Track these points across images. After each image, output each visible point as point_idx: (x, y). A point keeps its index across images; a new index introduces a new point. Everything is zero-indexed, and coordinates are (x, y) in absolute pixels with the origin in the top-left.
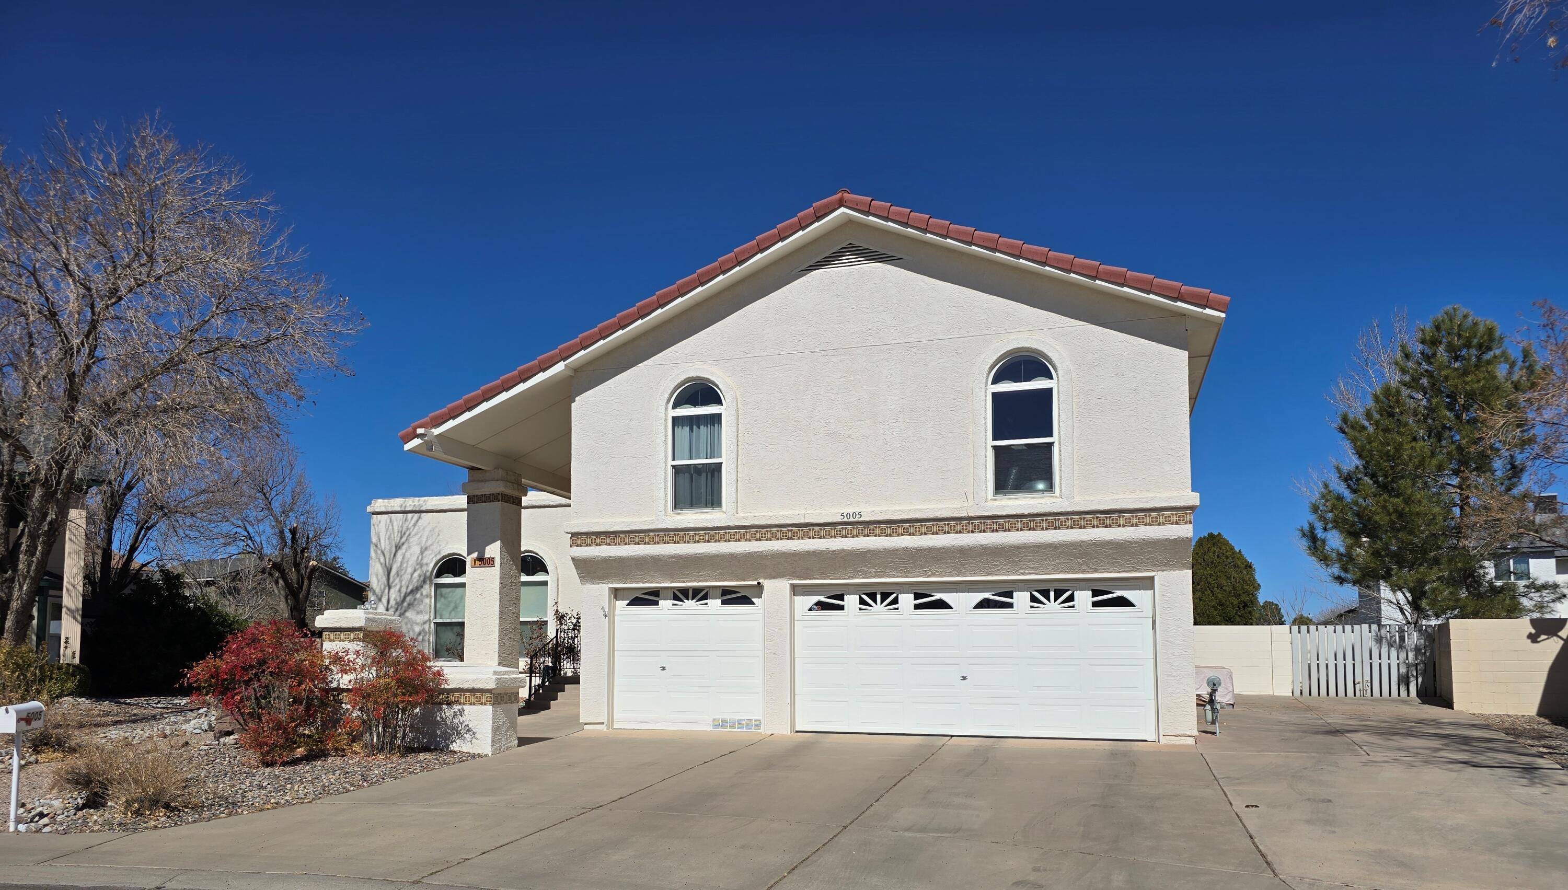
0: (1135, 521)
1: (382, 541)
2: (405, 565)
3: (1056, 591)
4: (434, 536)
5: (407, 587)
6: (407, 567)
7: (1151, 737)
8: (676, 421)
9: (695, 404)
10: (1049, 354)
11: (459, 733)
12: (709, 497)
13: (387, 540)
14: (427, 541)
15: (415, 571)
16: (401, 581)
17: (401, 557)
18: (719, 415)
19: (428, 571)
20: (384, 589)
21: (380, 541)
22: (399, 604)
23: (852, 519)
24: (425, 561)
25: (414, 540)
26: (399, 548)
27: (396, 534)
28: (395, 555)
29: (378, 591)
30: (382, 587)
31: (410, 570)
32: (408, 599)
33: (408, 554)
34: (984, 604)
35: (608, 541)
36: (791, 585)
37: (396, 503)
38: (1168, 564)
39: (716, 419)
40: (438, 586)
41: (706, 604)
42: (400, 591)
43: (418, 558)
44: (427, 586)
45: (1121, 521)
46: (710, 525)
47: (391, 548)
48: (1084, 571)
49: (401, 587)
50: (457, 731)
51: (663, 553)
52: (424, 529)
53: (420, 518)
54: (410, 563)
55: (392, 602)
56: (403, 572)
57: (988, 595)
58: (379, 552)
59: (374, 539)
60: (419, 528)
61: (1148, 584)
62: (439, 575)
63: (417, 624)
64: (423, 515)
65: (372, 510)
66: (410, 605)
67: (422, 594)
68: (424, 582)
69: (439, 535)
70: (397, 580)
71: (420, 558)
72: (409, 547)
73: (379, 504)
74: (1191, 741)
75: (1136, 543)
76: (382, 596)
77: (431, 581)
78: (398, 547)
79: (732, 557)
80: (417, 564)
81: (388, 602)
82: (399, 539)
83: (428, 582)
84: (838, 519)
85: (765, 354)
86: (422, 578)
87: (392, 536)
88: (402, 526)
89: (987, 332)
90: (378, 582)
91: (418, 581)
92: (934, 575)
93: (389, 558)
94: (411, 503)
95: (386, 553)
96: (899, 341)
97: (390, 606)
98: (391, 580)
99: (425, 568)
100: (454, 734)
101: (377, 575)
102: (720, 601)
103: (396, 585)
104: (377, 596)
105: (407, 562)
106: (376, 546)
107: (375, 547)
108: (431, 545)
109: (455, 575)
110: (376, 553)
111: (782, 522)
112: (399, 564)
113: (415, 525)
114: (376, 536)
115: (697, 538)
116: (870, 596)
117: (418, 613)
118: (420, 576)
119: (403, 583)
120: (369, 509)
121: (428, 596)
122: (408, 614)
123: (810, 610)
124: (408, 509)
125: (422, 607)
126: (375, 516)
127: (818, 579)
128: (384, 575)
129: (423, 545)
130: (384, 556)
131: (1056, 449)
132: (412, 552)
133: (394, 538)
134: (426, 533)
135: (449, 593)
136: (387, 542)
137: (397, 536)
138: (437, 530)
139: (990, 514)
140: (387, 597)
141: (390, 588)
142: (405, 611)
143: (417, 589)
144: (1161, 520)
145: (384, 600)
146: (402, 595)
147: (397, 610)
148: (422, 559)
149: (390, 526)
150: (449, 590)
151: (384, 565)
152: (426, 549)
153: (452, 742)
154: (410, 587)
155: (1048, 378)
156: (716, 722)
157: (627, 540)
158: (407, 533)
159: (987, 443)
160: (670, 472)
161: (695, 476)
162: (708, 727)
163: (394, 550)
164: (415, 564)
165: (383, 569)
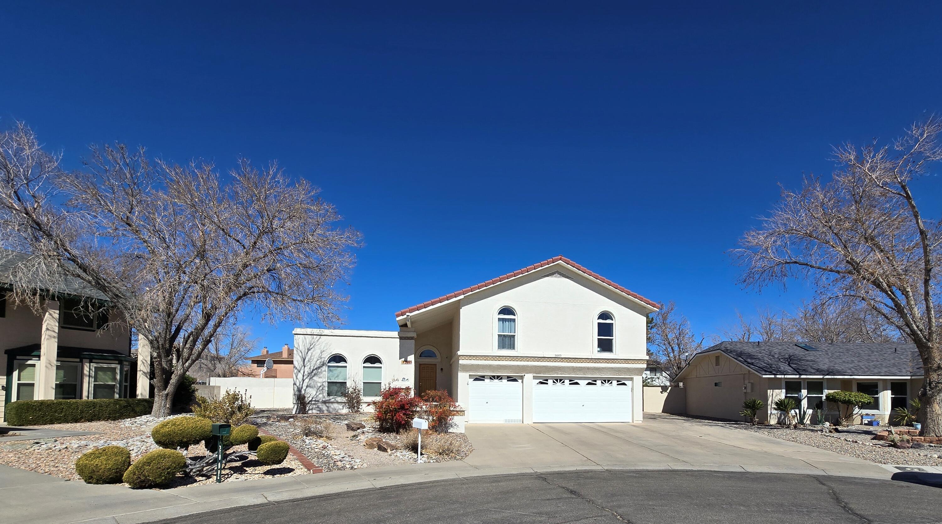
0: (633, 362)
1: (301, 346)
2: (312, 358)
3: (608, 380)
4: (328, 346)
7: (631, 420)
8: (499, 319)
9: (505, 314)
10: (613, 313)
12: (509, 346)
14: (324, 348)
15: (318, 360)
16: (310, 364)
17: (310, 355)
18: (515, 319)
19: (325, 360)
20: (302, 367)
21: (299, 346)
22: (309, 374)
23: (558, 357)
24: (323, 356)
25: (317, 347)
27: (308, 344)
28: (307, 353)
29: (298, 368)
30: (301, 366)
31: (315, 360)
32: (314, 372)
33: (314, 353)
34: (589, 384)
35: (474, 359)
36: (534, 376)
37: (309, 331)
38: (638, 374)
40: (329, 367)
41: (501, 381)
42: (310, 368)
43: (319, 354)
44: (324, 367)
46: (511, 355)
47: (305, 349)
48: (617, 375)
49: (311, 366)
51: (494, 364)
52: (322, 342)
53: (320, 338)
55: (306, 373)
56: (311, 360)
57: (590, 381)
58: (299, 351)
59: (296, 345)
60: (320, 342)
61: (632, 379)
62: (328, 363)
63: (319, 382)
64: (322, 337)
65: (296, 333)
66: (315, 374)
67: (321, 370)
68: (323, 365)
69: (330, 346)
70: (309, 363)
71: (321, 354)
72: (315, 350)
73: (299, 330)
74: (641, 423)
75: (632, 368)
76: (300, 370)
77: (326, 365)
78: (309, 350)
79: (517, 366)
80: (320, 357)
81: (304, 372)
82: (309, 346)
84: (554, 356)
85: (530, 301)
86: (322, 363)
87: (306, 344)
88: (311, 341)
89: (597, 304)
90: (299, 364)
91: (319, 364)
92: (577, 375)
93: (304, 353)
94: (316, 331)
95: (302, 352)
96: (572, 303)
97: (304, 374)
98: (305, 363)
99: (323, 360)
101: (297, 361)
102: (506, 380)
103: (308, 366)
104: (298, 370)
105: (314, 356)
106: (297, 349)
108: (326, 349)
109: (337, 362)
110: (297, 351)
111: (536, 356)
112: (309, 357)
113: (318, 341)
115: (506, 359)
116: (557, 380)
117: (319, 378)
118: (320, 362)
119: (312, 365)
120: (294, 332)
121: (325, 371)
122: (314, 378)
123: (537, 384)
124: (314, 334)
125: (321, 375)
126: (296, 336)
127: (542, 374)
129: (322, 349)
131: (614, 341)
132: (316, 352)
134: (323, 344)
135: (335, 370)
136: (303, 347)
138: (329, 344)
139: (597, 358)
140: (303, 370)
141: (305, 367)
142: (313, 377)
143: (319, 368)
144: (639, 362)
145: (302, 372)
146: (311, 370)
149: (304, 340)
150: (334, 368)
151: (301, 356)
152: (324, 351)
154: (315, 367)
155: (612, 320)
156: (506, 421)
157: (481, 359)
158: (314, 344)
159: (596, 337)
160: (497, 336)
161: (504, 338)
162: (503, 422)
163: (307, 351)
164: (318, 357)
165: (301, 358)
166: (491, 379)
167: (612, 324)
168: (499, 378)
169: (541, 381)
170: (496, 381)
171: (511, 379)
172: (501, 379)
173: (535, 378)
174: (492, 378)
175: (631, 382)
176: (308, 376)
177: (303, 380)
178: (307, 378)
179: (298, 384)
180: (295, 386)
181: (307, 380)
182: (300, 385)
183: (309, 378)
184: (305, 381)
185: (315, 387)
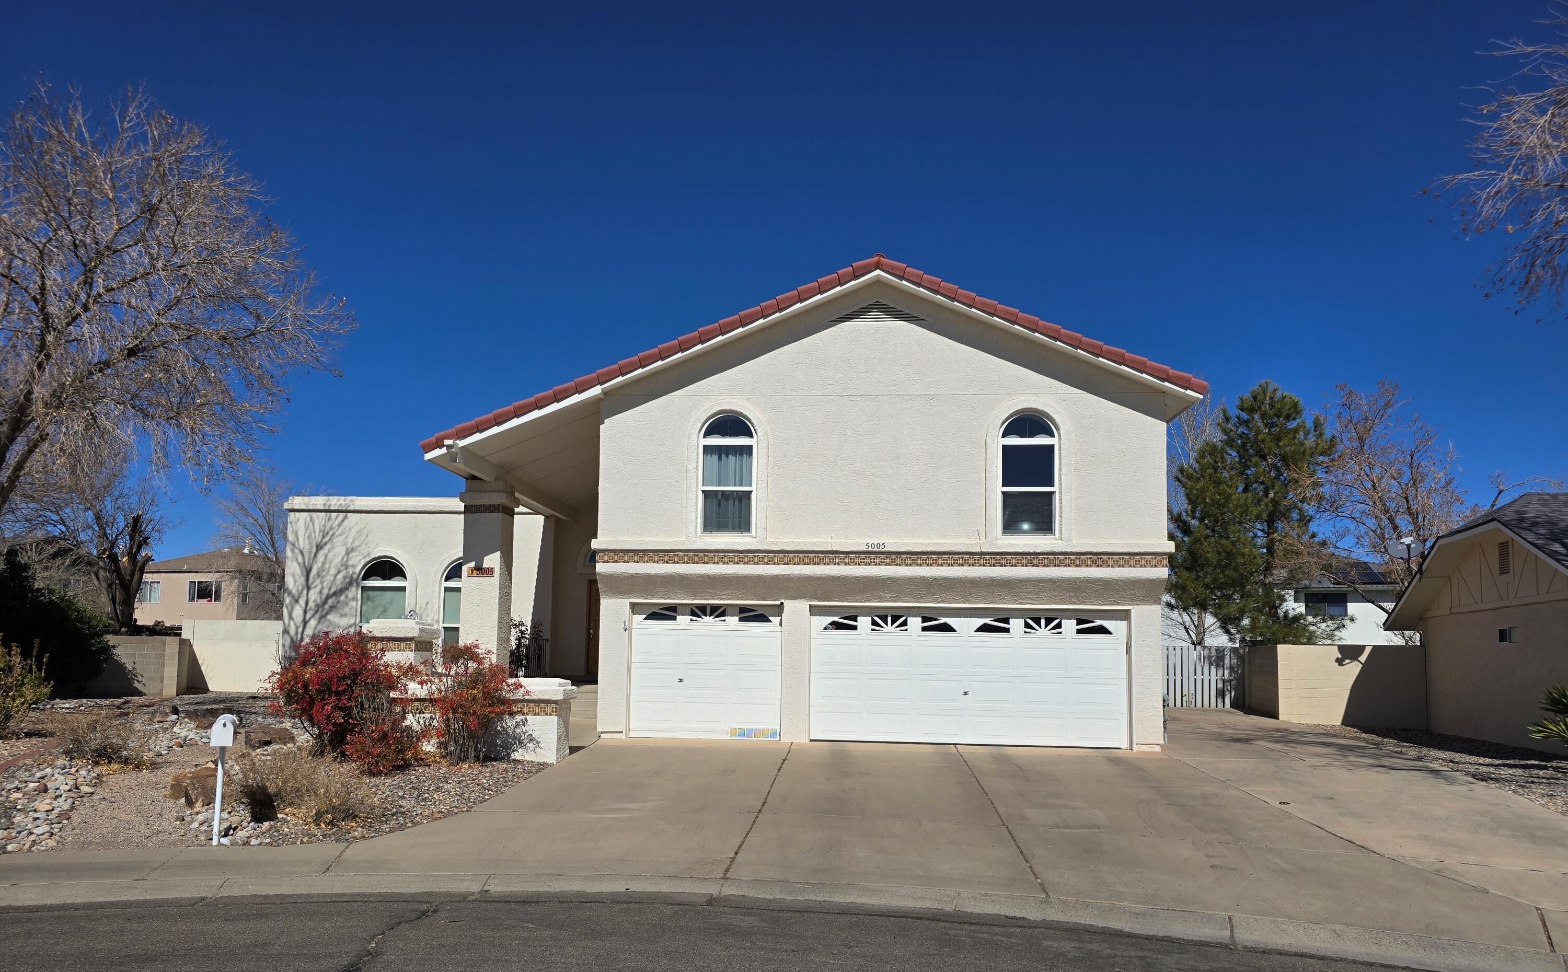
0: (1121, 562)
1: (301, 540)
2: (327, 566)
3: (1046, 619)
4: (362, 538)
5: (330, 589)
6: (329, 568)
7: (1124, 744)
8: (707, 449)
9: (724, 434)
10: (1054, 416)
11: (521, 742)
12: (737, 522)
13: (306, 539)
14: (354, 542)
15: (339, 572)
16: (322, 582)
17: (323, 557)
18: (750, 448)
19: (355, 573)
20: (303, 590)
21: (298, 540)
22: (320, 606)
23: (876, 549)
24: (351, 563)
25: (338, 540)
26: (321, 548)
27: (317, 534)
28: (315, 555)
29: (294, 591)
30: (300, 588)
31: (333, 571)
32: (330, 601)
33: (331, 555)
34: (984, 628)
35: (636, 558)
36: (811, 606)
37: (319, 501)
38: (1143, 600)
39: (748, 450)
40: (364, 589)
41: (724, 621)
42: (320, 592)
43: (343, 559)
44: (353, 589)
45: (1111, 563)
46: (740, 548)
47: (311, 548)
48: (1074, 603)
49: (322, 588)
50: (519, 740)
51: (692, 572)
52: (350, 529)
53: (346, 517)
54: (333, 564)
55: (312, 604)
56: (325, 573)
57: (988, 621)
58: (297, 551)
59: (291, 537)
60: (345, 528)
61: (1125, 615)
62: (365, 578)
63: (340, 627)
64: (349, 514)
65: (290, 507)
66: (332, 608)
67: (346, 597)
68: (350, 584)
69: (367, 536)
70: (318, 581)
71: (345, 559)
72: (333, 548)
73: (297, 502)
74: (1158, 749)
75: (1121, 581)
76: (299, 597)
77: (358, 585)
78: (319, 547)
79: (760, 578)
80: (342, 566)
81: (307, 603)
82: (320, 539)
83: (355, 584)
84: (864, 548)
85: (795, 394)
86: (348, 580)
87: (313, 535)
88: (325, 525)
89: (999, 392)
90: (295, 582)
91: (342, 583)
92: (943, 601)
93: (309, 560)
94: (336, 502)
95: (304, 552)
96: (920, 393)
97: (308, 608)
98: (311, 581)
99: (351, 570)
100: (516, 743)
101: (294, 576)
102: (737, 618)
103: (316, 587)
104: (293, 597)
105: (330, 562)
106: (293, 545)
107: (291, 547)
108: (359, 546)
109: (384, 579)
110: (293, 551)
111: (810, 548)
112: (320, 565)
113: (339, 525)
114: (294, 534)
115: (726, 560)
116: (882, 618)
117: (342, 616)
118: (345, 578)
119: (325, 584)
120: (286, 506)
121: (355, 599)
122: (330, 617)
123: (825, 629)
124: (333, 508)
125: (347, 610)
126: (292, 514)
127: (836, 601)
128: (303, 574)
129: (349, 546)
130: (303, 556)
131: (1056, 498)
132: (336, 553)
133: (315, 537)
134: (353, 533)
135: (378, 596)
136: (307, 542)
138: (365, 531)
139: (1000, 551)
140: (305, 598)
141: (309, 589)
142: (327, 614)
143: (341, 591)
144: (1143, 562)
145: (302, 602)
146: (324, 597)
148: (347, 561)
149: (311, 524)
150: (377, 593)
151: (302, 565)
152: (353, 550)
153: (514, 751)
154: (333, 590)
155: (1052, 435)
156: (733, 731)
157: (656, 558)
158: (331, 533)
159: (997, 489)
160: (700, 497)
161: (723, 502)
162: (726, 737)
163: (314, 550)
164: (339, 565)
165: (301, 569)
166: (693, 614)
167: (1051, 448)
168: (718, 612)
169: (837, 619)
170: (708, 619)
171: (749, 615)
172: (723, 614)
173: (814, 611)
174: (698, 611)
175: (1125, 623)
176: (316, 612)
177: (305, 622)
178: (313, 616)
179: (292, 632)
180: (286, 636)
181: (313, 623)
182: (297, 633)
183: (317, 616)
184: (308, 625)
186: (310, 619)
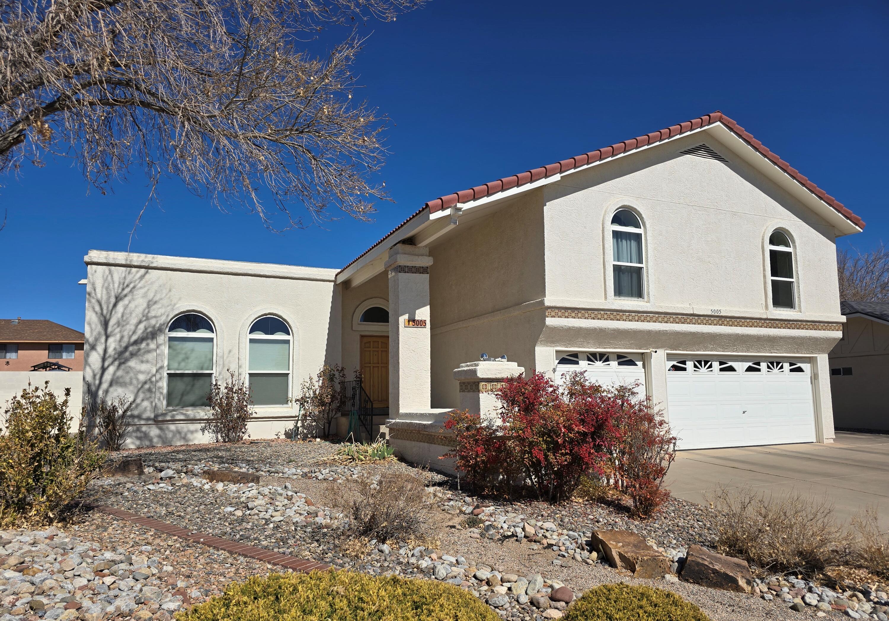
1: (98, 290)
2: (127, 317)
4: (165, 292)
5: (130, 337)
6: (130, 318)
7: (815, 440)
8: (615, 234)
9: (623, 223)
13: (104, 290)
14: (156, 298)
15: (140, 322)
16: (122, 332)
17: (123, 308)
18: (640, 236)
19: (159, 325)
20: (100, 338)
21: (95, 290)
22: (120, 354)
23: (716, 314)
24: (152, 314)
25: (139, 293)
26: (121, 299)
27: (116, 285)
28: (115, 305)
29: (92, 339)
30: (98, 336)
31: (134, 321)
32: (131, 349)
33: (131, 306)
34: (749, 369)
35: (573, 315)
37: (119, 256)
38: (825, 351)
40: (172, 340)
41: (609, 365)
42: (120, 340)
43: (144, 310)
44: (159, 338)
45: (819, 328)
47: (109, 298)
48: (794, 353)
49: (122, 337)
51: (609, 327)
52: (152, 283)
53: (147, 272)
54: (134, 315)
55: (111, 351)
56: (125, 323)
57: (752, 364)
59: (89, 289)
60: (146, 282)
61: (811, 360)
62: (170, 330)
63: (147, 374)
64: (150, 271)
65: (89, 260)
67: (150, 346)
68: (155, 333)
69: (170, 291)
70: (118, 330)
71: (147, 311)
72: (133, 299)
73: (94, 255)
74: (832, 441)
76: (96, 344)
77: (164, 334)
78: (118, 299)
80: (144, 316)
81: (105, 351)
82: (120, 291)
83: (161, 334)
84: (710, 313)
85: (664, 200)
86: (150, 331)
87: (111, 285)
88: (124, 279)
89: (765, 215)
90: (92, 330)
91: (143, 332)
93: (108, 307)
94: (137, 258)
95: (103, 303)
97: (107, 355)
98: (109, 329)
99: (154, 322)
101: (90, 324)
102: (617, 363)
103: (115, 335)
105: (131, 313)
107: (90, 298)
108: (162, 299)
109: (189, 330)
110: (91, 302)
112: (119, 315)
113: (140, 280)
114: (92, 286)
116: (700, 362)
117: (142, 362)
118: (146, 329)
119: (126, 334)
120: (84, 259)
121: (161, 347)
122: (130, 363)
123: (667, 370)
124: (133, 264)
125: (151, 358)
126: (91, 267)
128: (100, 323)
129: (151, 298)
130: (100, 305)
131: (794, 286)
132: (137, 304)
133: (114, 287)
134: (155, 287)
136: (105, 292)
137: (119, 287)
138: (168, 286)
140: (104, 346)
141: (107, 337)
145: (100, 348)
146: (124, 344)
147: (115, 360)
148: (149, 312)
149: (109, 277)
150: (185, 342)
151: (99, 314)
152: (155, 303)
154: (134, 338)
155: (792, 247)
158: (132, 286)
159: (768, 278)
160: (612, 268)
161: (624, 274)
163: (113, 300)
164: (141, 316)
165: (99, 318)
166: (589, 360)
167: (789, 254)
168: (607, 358)
169: (675, 363)
170: (599, 363)
171: (624, 360)
174: (593, 357)
175: (810, 365)
177: (104, 370)
178: (112, 363)
181: (111, 370)
183: (117, 363)
184: (106, 373)
185: (131, 383)
186: (108, 366)
